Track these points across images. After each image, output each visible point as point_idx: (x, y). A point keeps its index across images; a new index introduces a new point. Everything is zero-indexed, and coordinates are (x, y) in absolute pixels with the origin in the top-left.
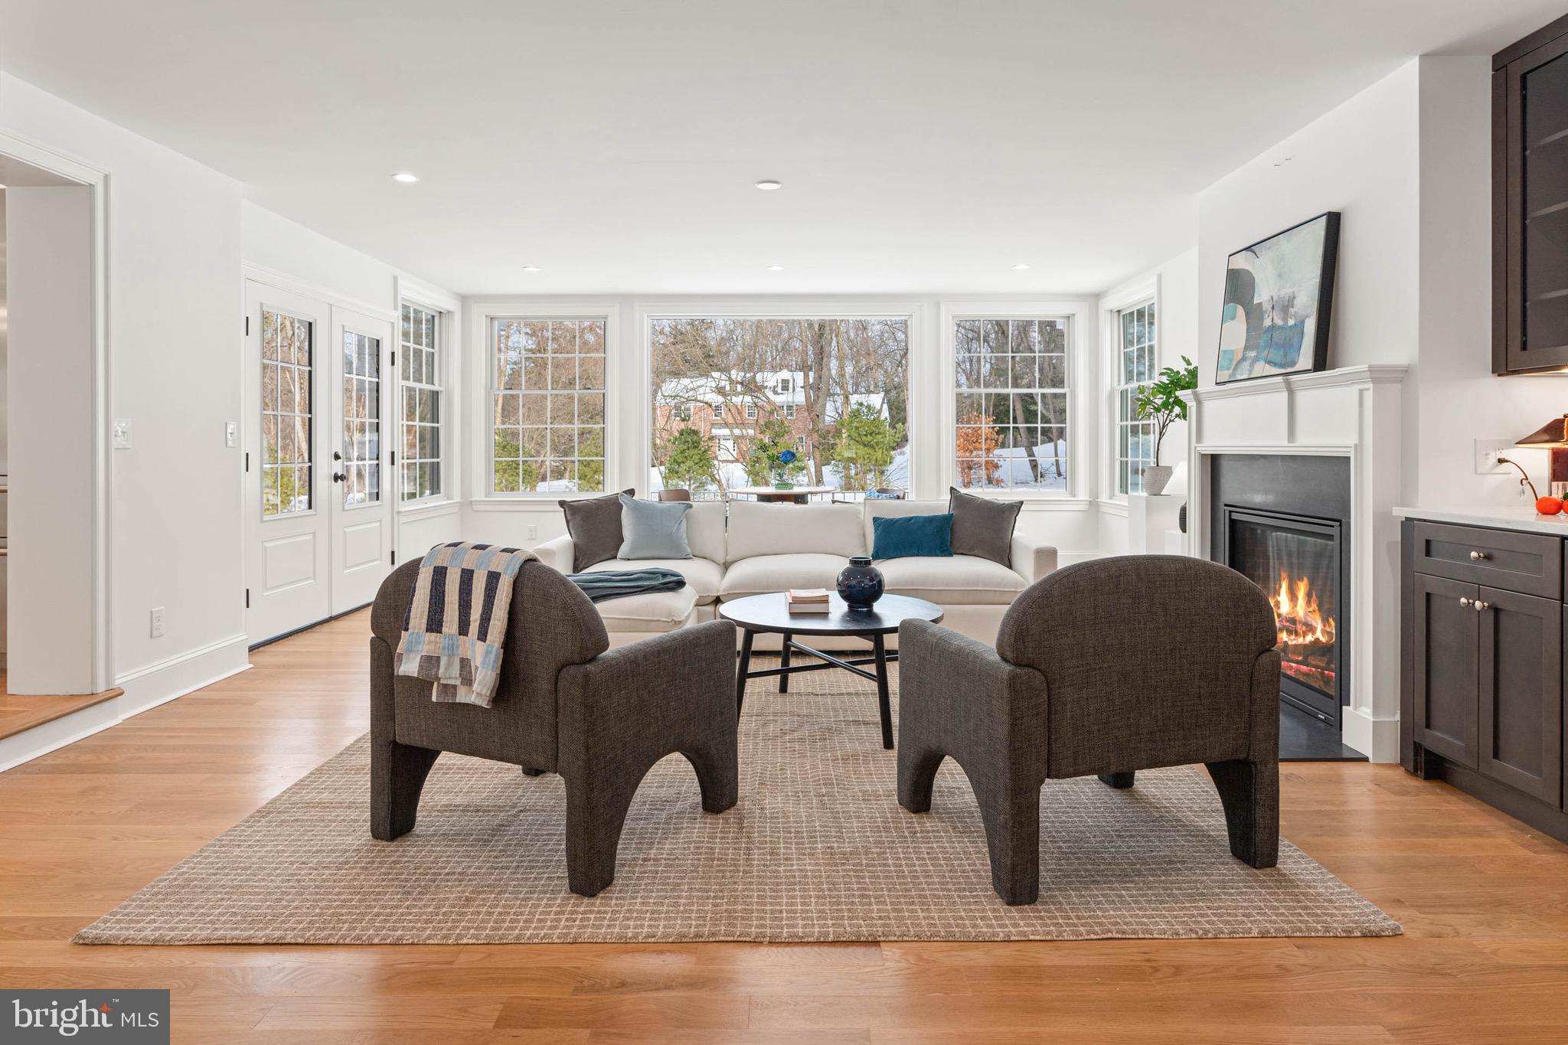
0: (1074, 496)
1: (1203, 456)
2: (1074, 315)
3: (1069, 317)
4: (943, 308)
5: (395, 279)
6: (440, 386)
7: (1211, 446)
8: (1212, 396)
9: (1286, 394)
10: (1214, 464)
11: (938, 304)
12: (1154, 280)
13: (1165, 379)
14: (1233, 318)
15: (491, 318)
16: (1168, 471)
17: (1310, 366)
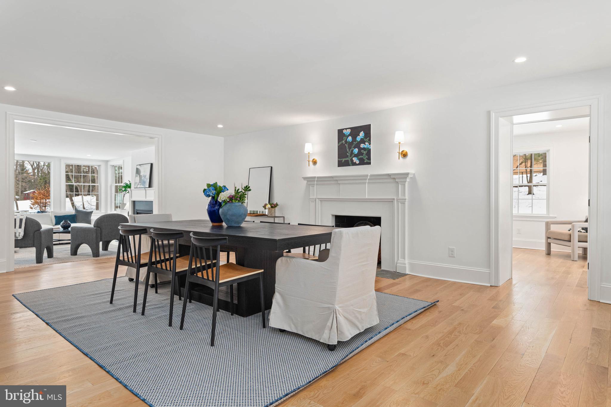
0: (101, 211)
1: (132, 201)
2: (101, 165)
3: (99, 166)
7: (134, 199)
8: (133, 190)
9: (145, 191)
10: (134, 202)
11: (61, 160)
12: (122, 161)
13: (125, 185)
14: (137, 177)
16: (125, 204)
17: (148, 187)
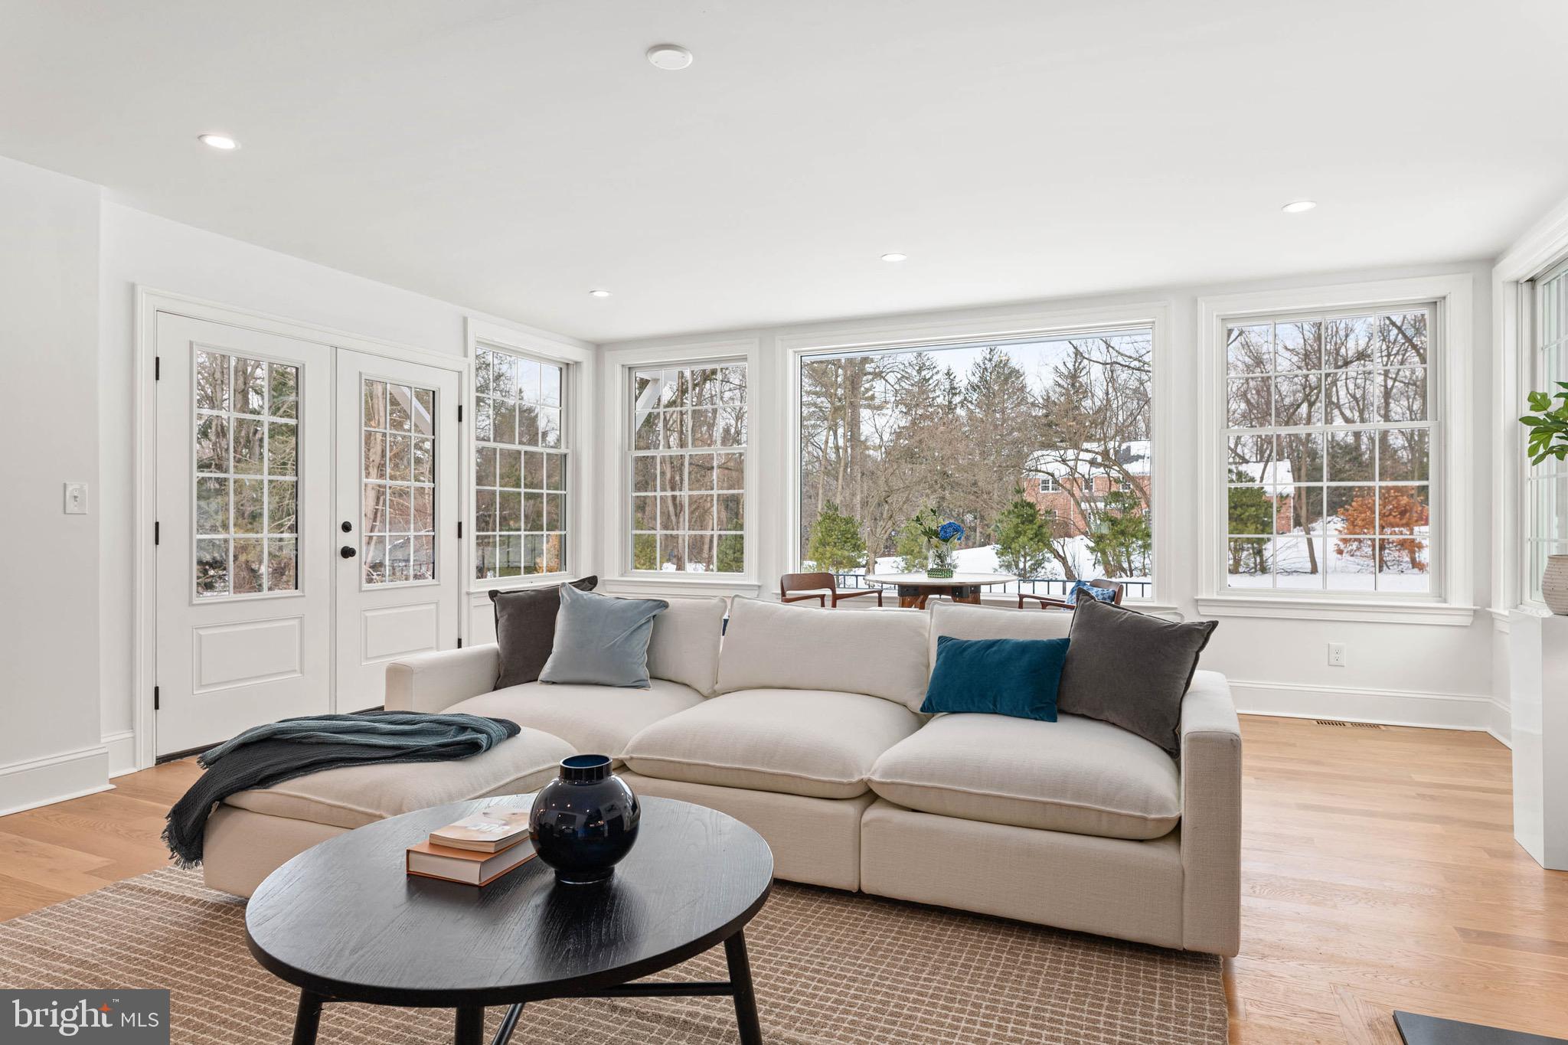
0: (1445, 601)
2: (1444, 298)
3: (1436, 302)
4: (1202, 307)
5: (465, 320)
6: (567, 448)
11: (1194, 301)
15: (629, 368)
